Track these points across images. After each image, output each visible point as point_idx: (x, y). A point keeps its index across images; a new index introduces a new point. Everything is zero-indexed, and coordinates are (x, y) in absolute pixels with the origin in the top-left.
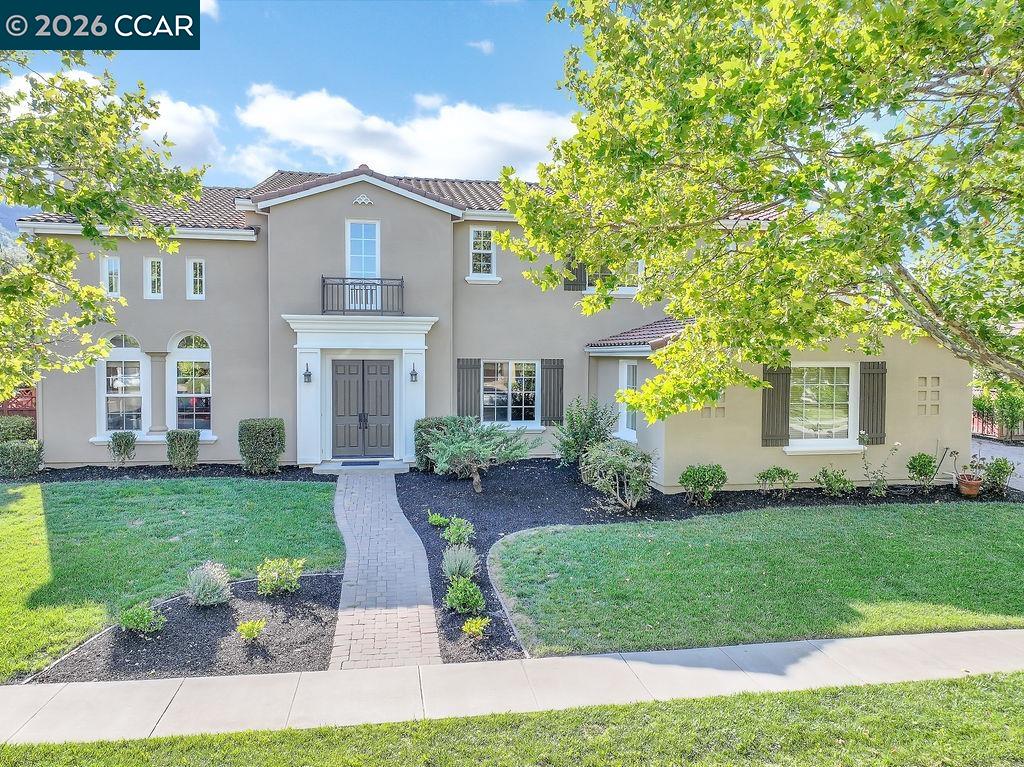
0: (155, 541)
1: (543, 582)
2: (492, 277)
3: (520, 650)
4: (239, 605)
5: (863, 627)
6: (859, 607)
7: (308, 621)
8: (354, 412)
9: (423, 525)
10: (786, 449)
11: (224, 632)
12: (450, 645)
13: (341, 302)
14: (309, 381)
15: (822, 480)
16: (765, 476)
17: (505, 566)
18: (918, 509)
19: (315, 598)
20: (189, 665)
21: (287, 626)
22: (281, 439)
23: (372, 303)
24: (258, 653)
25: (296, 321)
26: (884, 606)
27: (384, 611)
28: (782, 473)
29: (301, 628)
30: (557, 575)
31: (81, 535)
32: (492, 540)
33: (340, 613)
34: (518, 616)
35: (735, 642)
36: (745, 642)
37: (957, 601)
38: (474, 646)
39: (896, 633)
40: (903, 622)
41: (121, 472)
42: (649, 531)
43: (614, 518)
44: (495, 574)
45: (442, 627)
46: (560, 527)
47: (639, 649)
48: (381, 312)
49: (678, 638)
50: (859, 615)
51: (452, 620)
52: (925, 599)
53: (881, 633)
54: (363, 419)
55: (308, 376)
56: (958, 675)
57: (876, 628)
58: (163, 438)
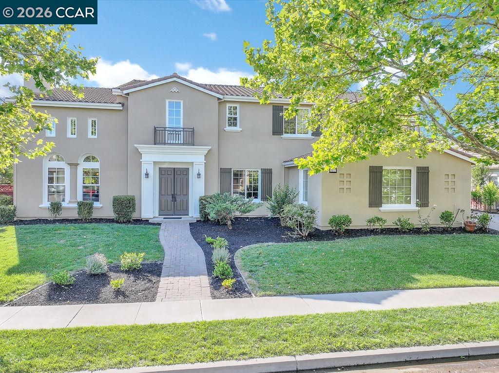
0: (71, 248)
1: (261, 266)
2: (238, 129)
3: (250, 294)
4: (111, 274)
5: (419, 285)
6: (417, 276)
7: (146, 281)
8: (169, 193)
9: (203, 243)
10: (380, 208)
11: (104, 285)
12: (215, 292)
13: (163, 140)
14: (148, 177)
15: (399, 224)
16: (370, 221)
17: (243, 259)
18: (446, 237)
19: (149, 272)
20: (86, 299)
21: (134, 283)
22: (134, 205)
23: (179, 140)
24: (120, 295)
25: (142, 148)
26: (429, 276)
27: (183, 278)
28: (379, 219)
29: (142, 284)
30: (268, 263)
31: (34, 246)
32: (237, 249)
33: (162, 279)
34: (249, 280)
35: (356, 291)
36: (361, 291)
37: (465, 275)
38: (228, 292)
39: (435, 287)
40: (438, 283)
41: (54, 221)
42: (314, 245)
43: (297, 240)
44: (238, 263)
45: (212, 284)
46: (270, 243)
47: (309, 294)
48: (183, 144)
49: (328, 289)
50: (417, 280)
51: (217, 281)
52: (449, 273)
53: (428, 288)
54: (174, 197)
55: (147, 175)
56: (466, 304)
57: (425, 285)
58: (76, 205)
